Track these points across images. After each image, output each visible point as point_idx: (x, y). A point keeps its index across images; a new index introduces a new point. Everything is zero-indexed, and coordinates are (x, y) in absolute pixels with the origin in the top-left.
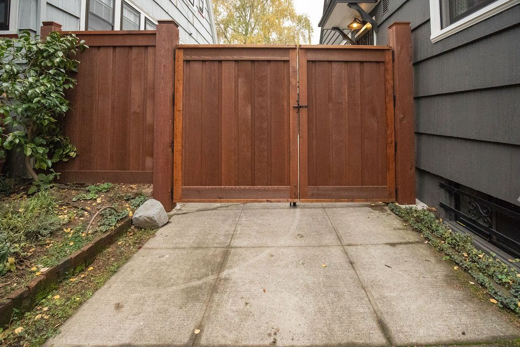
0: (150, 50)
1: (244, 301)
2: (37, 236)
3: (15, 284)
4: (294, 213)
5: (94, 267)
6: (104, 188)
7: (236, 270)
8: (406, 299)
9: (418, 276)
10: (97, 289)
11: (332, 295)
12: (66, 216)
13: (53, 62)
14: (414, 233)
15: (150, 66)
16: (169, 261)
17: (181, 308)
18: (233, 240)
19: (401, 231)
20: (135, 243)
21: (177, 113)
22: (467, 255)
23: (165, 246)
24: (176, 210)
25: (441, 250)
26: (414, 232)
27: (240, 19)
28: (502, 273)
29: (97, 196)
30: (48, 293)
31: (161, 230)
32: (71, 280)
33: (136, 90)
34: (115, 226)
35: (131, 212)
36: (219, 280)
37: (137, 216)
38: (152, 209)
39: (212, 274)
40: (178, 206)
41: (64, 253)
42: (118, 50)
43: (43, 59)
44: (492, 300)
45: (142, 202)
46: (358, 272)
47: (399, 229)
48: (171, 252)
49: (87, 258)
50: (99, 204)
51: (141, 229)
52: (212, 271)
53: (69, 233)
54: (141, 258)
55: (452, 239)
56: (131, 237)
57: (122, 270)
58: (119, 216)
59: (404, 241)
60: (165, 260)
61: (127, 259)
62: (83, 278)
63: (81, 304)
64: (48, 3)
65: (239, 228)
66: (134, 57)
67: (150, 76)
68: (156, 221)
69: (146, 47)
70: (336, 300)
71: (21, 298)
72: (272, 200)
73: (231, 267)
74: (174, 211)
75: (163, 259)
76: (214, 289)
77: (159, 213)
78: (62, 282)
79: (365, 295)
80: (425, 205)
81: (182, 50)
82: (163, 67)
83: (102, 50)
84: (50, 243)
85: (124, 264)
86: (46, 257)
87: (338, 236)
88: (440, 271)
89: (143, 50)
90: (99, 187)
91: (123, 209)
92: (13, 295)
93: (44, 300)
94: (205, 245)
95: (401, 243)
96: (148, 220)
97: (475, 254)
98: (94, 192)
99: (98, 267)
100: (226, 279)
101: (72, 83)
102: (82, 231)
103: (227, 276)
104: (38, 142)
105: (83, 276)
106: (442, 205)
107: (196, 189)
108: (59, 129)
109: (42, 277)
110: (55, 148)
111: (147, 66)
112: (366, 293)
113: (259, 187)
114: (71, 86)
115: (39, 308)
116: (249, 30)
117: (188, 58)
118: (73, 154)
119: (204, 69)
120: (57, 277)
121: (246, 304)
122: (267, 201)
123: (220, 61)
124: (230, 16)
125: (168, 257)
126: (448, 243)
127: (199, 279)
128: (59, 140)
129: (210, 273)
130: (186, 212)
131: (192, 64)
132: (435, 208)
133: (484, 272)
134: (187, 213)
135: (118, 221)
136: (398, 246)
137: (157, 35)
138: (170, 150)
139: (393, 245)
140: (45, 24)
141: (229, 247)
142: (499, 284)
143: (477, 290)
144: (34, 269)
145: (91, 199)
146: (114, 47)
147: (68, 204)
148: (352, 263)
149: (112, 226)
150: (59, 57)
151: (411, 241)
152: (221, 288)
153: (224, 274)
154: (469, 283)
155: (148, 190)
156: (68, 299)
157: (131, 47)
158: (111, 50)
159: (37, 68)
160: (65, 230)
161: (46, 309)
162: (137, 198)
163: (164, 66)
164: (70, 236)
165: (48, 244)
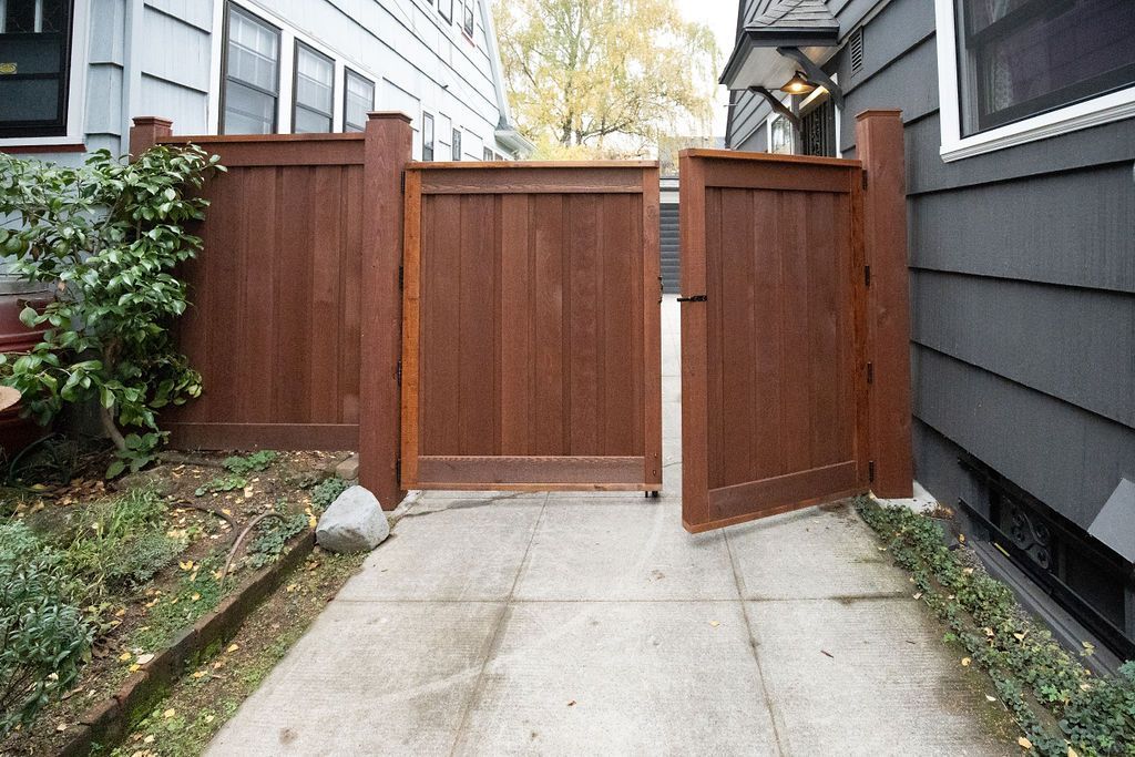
0: (353, 174)
1: (529, 729)
2: (129, 583)
3: (92, 692)
4: (650, 517)
5: (239, 645)
6: (259, 463)
7: (518, 655)
8: (850, 732)
9: (884, 678)
10: (246, 697)
11: (702, 719)
12: (183, 532)
13: (156, 212)
14: (898, 572)
15: (353, 207)
16: (386, 633)
17: (406, 742)
18: (518, 582)
19: (869, 566)
20: (321, 587)
21: (407, 304)
22: (992, 634)
23: (381, 594)
24: (406, 505)
25: (944, 617)
26: (897, 568)
27: (558, 33)
28: (1050, 682)
29: (244, 482)
30: (154, 705)
31: (374, 557)
32: (196, 675)
33: (324, 256)
34: (282, 553)
35: (313, 518)
36: (483, 678)
37: (325, 527)
38: (354, 509)
39: (471, 666)
40: (412, 495)
41: (181, 619)
42: (286, 173)
43: (136, 205)
44: (1024, 742)
45: (337, 492)
46: (763, 665)
47: (867, 561)
48: (393, 609)
49: (226, 627)
50: (248, 501)
51: (334, 553)
52: (472, 658)
53: (189, 573)
54: (332, 623)
55: (970, 593)
56: (313, 573)
57: (295, 652)
58: (289, 529)
59: (872, 591)
60: (379, 630)
61: (305, 627)
62: (220, 670)
63: (215, 729)
64: (143, 74)
65: (533, 554)
66: (318, 188)
67: (353, 229)
68: (364, 538)
69: (344, 167)
70: (709, 730)
71: (105, 720)
72: (607, 485)
73: (510, 649)
74: (402, 509)
75: (376, 628)
76: (472, 700)
77: (370, 520)
78: (177, 680)
79: (769, 720)
80: (933, 500)
81: (418, 174)
82: (378, 209)
83: (253, 174)
84: (154, 597)
85: (299, 637)
86: (146, 628)
87: (736, 578)
88: (931, 666)
89: (337, 172)
90: (248, 460)
91: (296, 512)
92: (90, 717)
93: (145, 722)
94: (462, 595)
95: (863, 598)
96: (348, 535)
97: (1009, 633)
98: (238, 471)
99: (248, 643)
100: (498, 678)
101: (193, 247)
102: (215, 567)
103: (500, 671)
104: (125, 375)
105: (218, 665)
106: (964, 507)
107: (447, 463)
108: (166, 339)
109: (143, 676)
110: (159, 380)
111: (346, 206)
112: (772, 716)
113: (580, 458)
114: (192, 255)
115: (136, 737)
116: (579, 54)
117: (432, 189)
118: (195, 390)
119: (465, 213)
120: (169, 672)
121: (534, 735)
122: (596, 487)
123: (498, 196)
124: (538, 26)
125: (386, 624)
126: (962, 602)
127: (445, 676)
128: (166, 362)
129: (468, 662)
130: (427, 510)
131: (441, 202)
132: (952, 510)
133: (1019, 674)
134: (428, 513)
135: (287, 542)
136: (856, 605)
137: (367, 142)
138: (394, 382)
139: (846, 600)
140: (138, 121)
141: (511, 600)
142: (1044, 704)
143: (996, 717)
144: (126, 657)
145: (231, 490)
146: (280, 168)
147: (186, 504)
148: (754, 644)
149: (274, 554)
150: (168, 201)
151: (885, 591)
152: (486, 697)
153: (494, 666)
154: (985, 699)
155: (349, 464)
156: (191, 718)
157: (312, 167)
158: (272, 174)
159: (123, 223)
160: (182, 565)
161: (150, 739)
162: (328, 484)
163: (382, 207)
164: (193, 577)
165: (151, 599)
